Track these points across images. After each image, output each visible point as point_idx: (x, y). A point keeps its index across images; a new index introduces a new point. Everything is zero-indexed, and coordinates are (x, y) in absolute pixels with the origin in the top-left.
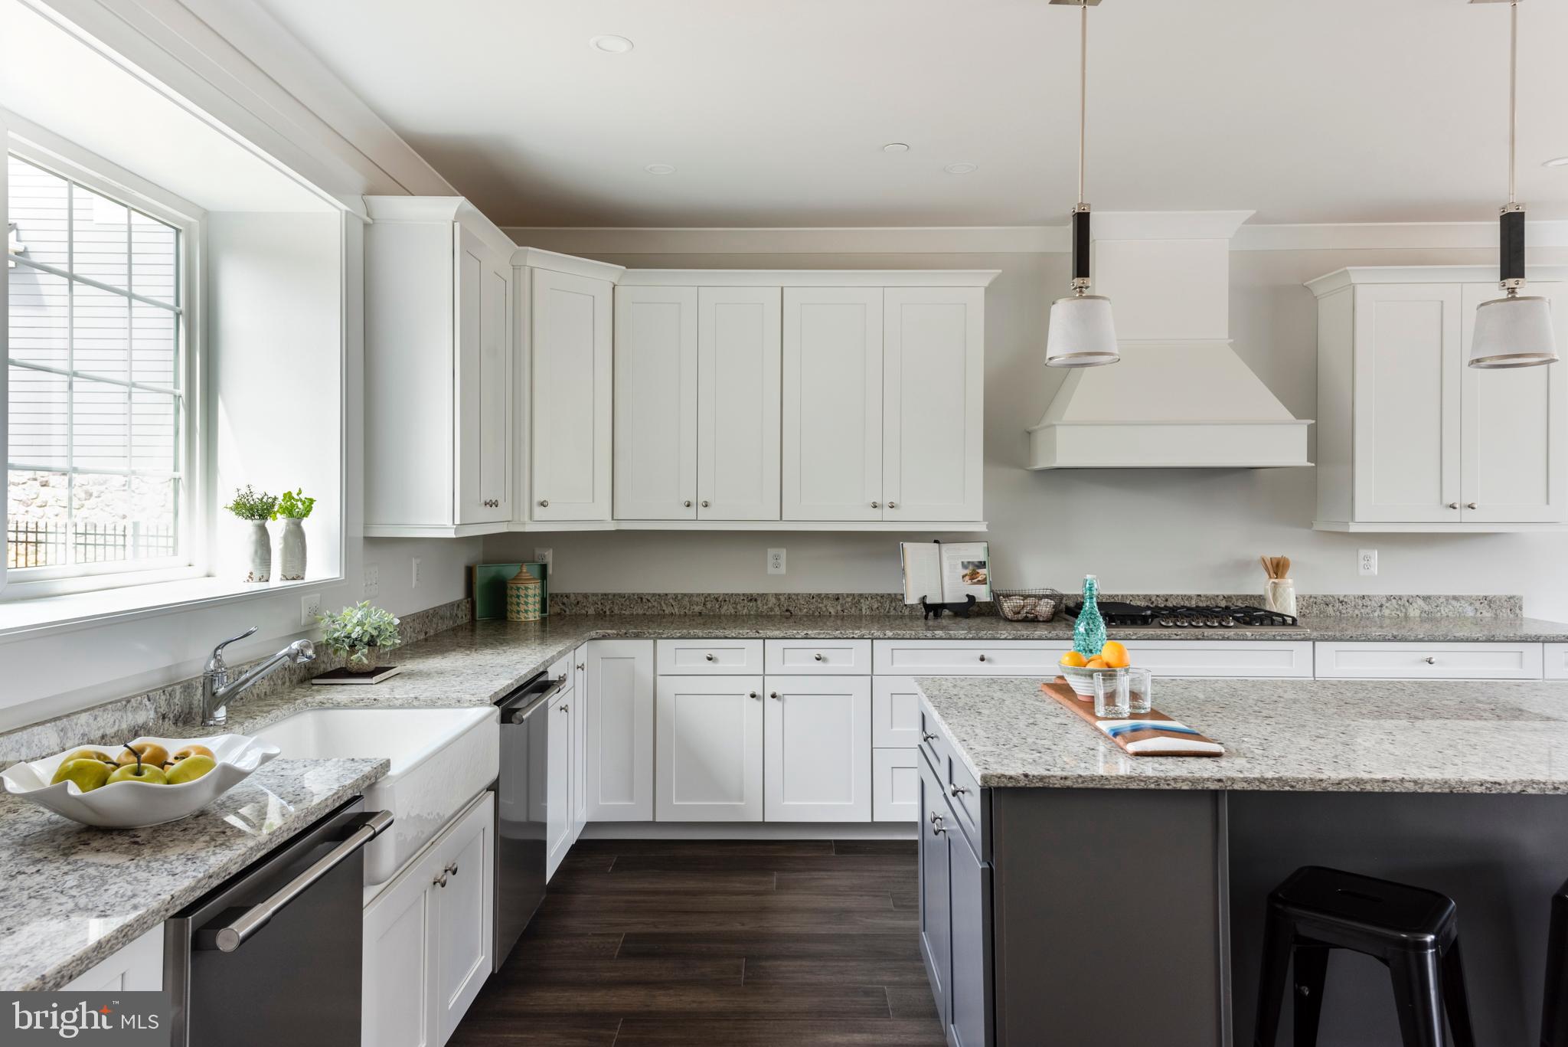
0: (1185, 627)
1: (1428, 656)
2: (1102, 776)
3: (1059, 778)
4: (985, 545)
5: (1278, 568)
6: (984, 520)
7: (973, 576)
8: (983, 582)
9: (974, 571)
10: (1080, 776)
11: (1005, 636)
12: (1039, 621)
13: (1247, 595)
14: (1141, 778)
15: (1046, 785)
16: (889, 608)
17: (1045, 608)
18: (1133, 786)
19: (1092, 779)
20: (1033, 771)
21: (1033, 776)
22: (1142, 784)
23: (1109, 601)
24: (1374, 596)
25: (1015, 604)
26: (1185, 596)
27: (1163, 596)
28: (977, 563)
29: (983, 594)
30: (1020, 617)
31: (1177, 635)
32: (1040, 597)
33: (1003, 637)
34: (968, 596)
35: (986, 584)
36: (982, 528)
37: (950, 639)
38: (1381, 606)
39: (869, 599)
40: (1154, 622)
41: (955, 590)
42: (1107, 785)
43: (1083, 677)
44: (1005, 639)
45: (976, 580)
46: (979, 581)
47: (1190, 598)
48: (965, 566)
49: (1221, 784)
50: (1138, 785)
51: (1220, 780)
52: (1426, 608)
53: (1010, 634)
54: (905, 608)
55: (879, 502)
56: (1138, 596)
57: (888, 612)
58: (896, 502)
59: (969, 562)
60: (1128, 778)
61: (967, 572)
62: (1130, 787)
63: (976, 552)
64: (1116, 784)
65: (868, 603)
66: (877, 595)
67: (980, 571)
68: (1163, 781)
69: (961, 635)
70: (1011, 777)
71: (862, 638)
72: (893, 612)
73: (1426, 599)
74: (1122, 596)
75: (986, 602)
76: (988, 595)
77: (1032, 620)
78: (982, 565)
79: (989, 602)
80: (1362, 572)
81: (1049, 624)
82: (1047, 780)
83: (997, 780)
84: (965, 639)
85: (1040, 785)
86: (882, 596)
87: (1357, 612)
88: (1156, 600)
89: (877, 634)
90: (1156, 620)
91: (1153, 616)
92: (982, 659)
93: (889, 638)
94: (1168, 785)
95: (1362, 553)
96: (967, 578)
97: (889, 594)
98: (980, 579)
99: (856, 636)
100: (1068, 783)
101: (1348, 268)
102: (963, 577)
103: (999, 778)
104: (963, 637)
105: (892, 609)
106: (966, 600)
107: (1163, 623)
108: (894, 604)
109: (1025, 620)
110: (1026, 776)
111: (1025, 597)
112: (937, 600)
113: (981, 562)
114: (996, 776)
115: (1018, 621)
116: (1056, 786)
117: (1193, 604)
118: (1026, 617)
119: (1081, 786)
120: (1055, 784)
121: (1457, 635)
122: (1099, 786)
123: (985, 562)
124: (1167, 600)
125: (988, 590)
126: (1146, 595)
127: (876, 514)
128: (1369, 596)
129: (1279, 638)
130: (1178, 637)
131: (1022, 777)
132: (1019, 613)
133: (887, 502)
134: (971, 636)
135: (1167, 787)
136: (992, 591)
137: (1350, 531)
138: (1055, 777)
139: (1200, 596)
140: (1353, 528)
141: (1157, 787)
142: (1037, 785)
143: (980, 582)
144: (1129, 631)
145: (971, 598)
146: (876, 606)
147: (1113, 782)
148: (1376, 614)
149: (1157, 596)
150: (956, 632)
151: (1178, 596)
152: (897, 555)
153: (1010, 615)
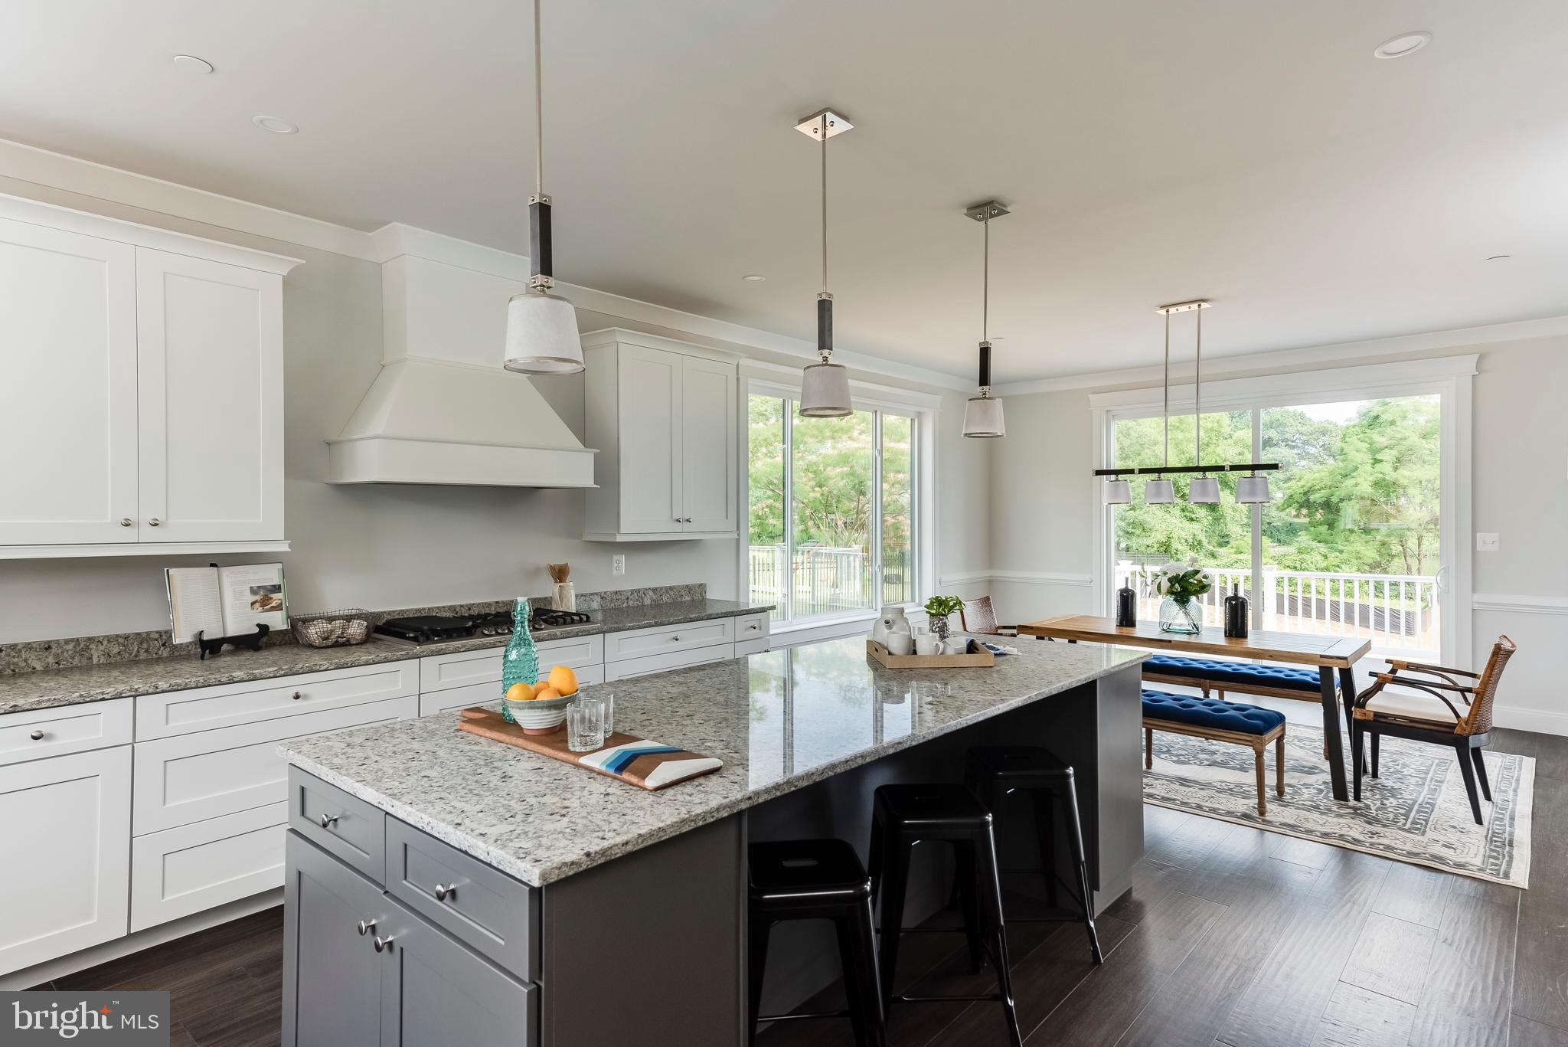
0: (505, 634)
1: (674, 635)
2: (660, 828)
3: (620, 846)
4: (280, 566)
5: (560, 574)
6: (286, 539)
7: (265, 602)
8: (279, 608)
9: (264, 596)
10: (640, 835)
11: (325, 667)
12: (352, 645)
13: (536, 599)
14: (692, 818)
15: (608, 858)
16: (138, 652)
17: (356, 629)
18: (686, 829)
19: (651, 835)
20: (595, 846)
21: (596, 853)
22: (693, 824)
23: (416, 616)
24: (624, 591)
25: (325, 629)
26: (486, 603)
27: (467, 605)
28: (270, 587)
29: (277, 621)
30: (330, 642)
31: (501, 642)
32: (349, 618)
33: (323, 668)
34: (258, 625)
35: (282, 609)
36: (284, 547)
37: (255, 679)
38: (627, 599)
39: (105, 643)
40: (477, 633)
41: (240, 621)
42: (663, 836)
43: (540, 710)
44: (326, 670)
45: (269, 607)
46: (272, 607)
47: (489, 605)
48: (254, 591)
49: (750, 802)
50: (689, 826)
51: (750, 798)
52: (654, 597)
53: (331, 664)
54: (162, 648)
55: (133, 518)
56: (444, 607)
57: (136, 656)
58: (161, 518)
59: (259, 587)
60: (681, 822)
61: (257, 598)
62: (683, 831)
63: (270, 575)
64: (671, 832)
65: (102, 648)
66: (117, 636)
67: (272, 596)
68: (709, 815)
69: (270, 673)
70: (573, 863)
71: (118, 696)
72: (143, 656)
73: (654, 590)
74: (429, 609)
75: (281, 631)
76: (285, 622)
77: (343, 644)
78: (277, 589)
79: (286, 630)
80: (615, 572)
81: (364, 646)
82: (609, 853)
83: (557, 871)
84: (275, 677)
85: (602, 861)
86: (127, 637)
87: (612, 605)
88: (460, 610)
89: (141, 686)
90: (479, 630)
91: (475, 627)
92: (297, 697)
93: (164, 692)
94: (713, 817)
95: (615, 557)
96: (258, 604)
97: (139, 634)
98: (273, 604)
99: (106, 697)
100: (629, 848)
101: (616, 328)
102: (253, 604)
103: (560, 868)
104: (271, 675)
105: (142, 652)
106: (257, 630)
107: (486, 632)
108: (145, 646)
109: (337, 645)
110: (588, 855)
111: (330, 619)
112: (217, 634)
113: (275, 586)
114: (556, 868)
115: (327, 647)
116: (617, 856)
117: (493, 611)
118: (336, 642)
119: (641, 846)
120: (617, 853)
121: (691, 616)
122: (656, 841)
123: (280, 586)
124: (470, 609)
125: (285, 616)
126: (451, 606)
127: (129, 534)
128: (620, 591)
129: (580, 634)
130: (502, 644)
131: (584, 858)
132: (327, 638)
133: (147, 517)
134: (283, 672)
135: (712, 820)
136: (288, 617)
137: (617, 541)
138: (617, 845)
139: (497, 602)
140: (619, 539)
141: (704, 823)
142: (599, 862)
143: (273, 609)
144: (458, 644)
145: (264, 629)
146: (116, 650)
147: (668, 831)
148: (624, 606)
149: (461, 606)
150: (262, 671)
151: (480, 604)
152: (162, 586)
153: (317, 643)
